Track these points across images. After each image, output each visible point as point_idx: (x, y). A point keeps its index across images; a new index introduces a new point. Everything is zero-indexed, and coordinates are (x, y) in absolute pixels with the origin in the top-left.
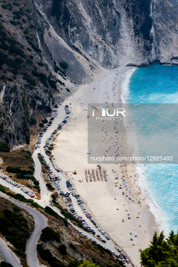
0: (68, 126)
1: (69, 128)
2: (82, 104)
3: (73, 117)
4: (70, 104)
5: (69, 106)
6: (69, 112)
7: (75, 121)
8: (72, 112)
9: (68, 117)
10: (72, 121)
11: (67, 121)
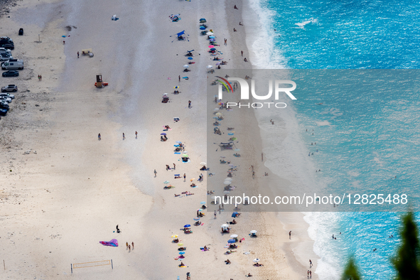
0: (14, 126)
1: (18, 135)
2: (69, 28)
3: (35, 87)
4: (21, 32)
5: (15, 39)
6: (16, 65)
7: (42, 105)
8: (30, 65)
9: (12, 89)
10: (31, 103)
11: (11, 106)
